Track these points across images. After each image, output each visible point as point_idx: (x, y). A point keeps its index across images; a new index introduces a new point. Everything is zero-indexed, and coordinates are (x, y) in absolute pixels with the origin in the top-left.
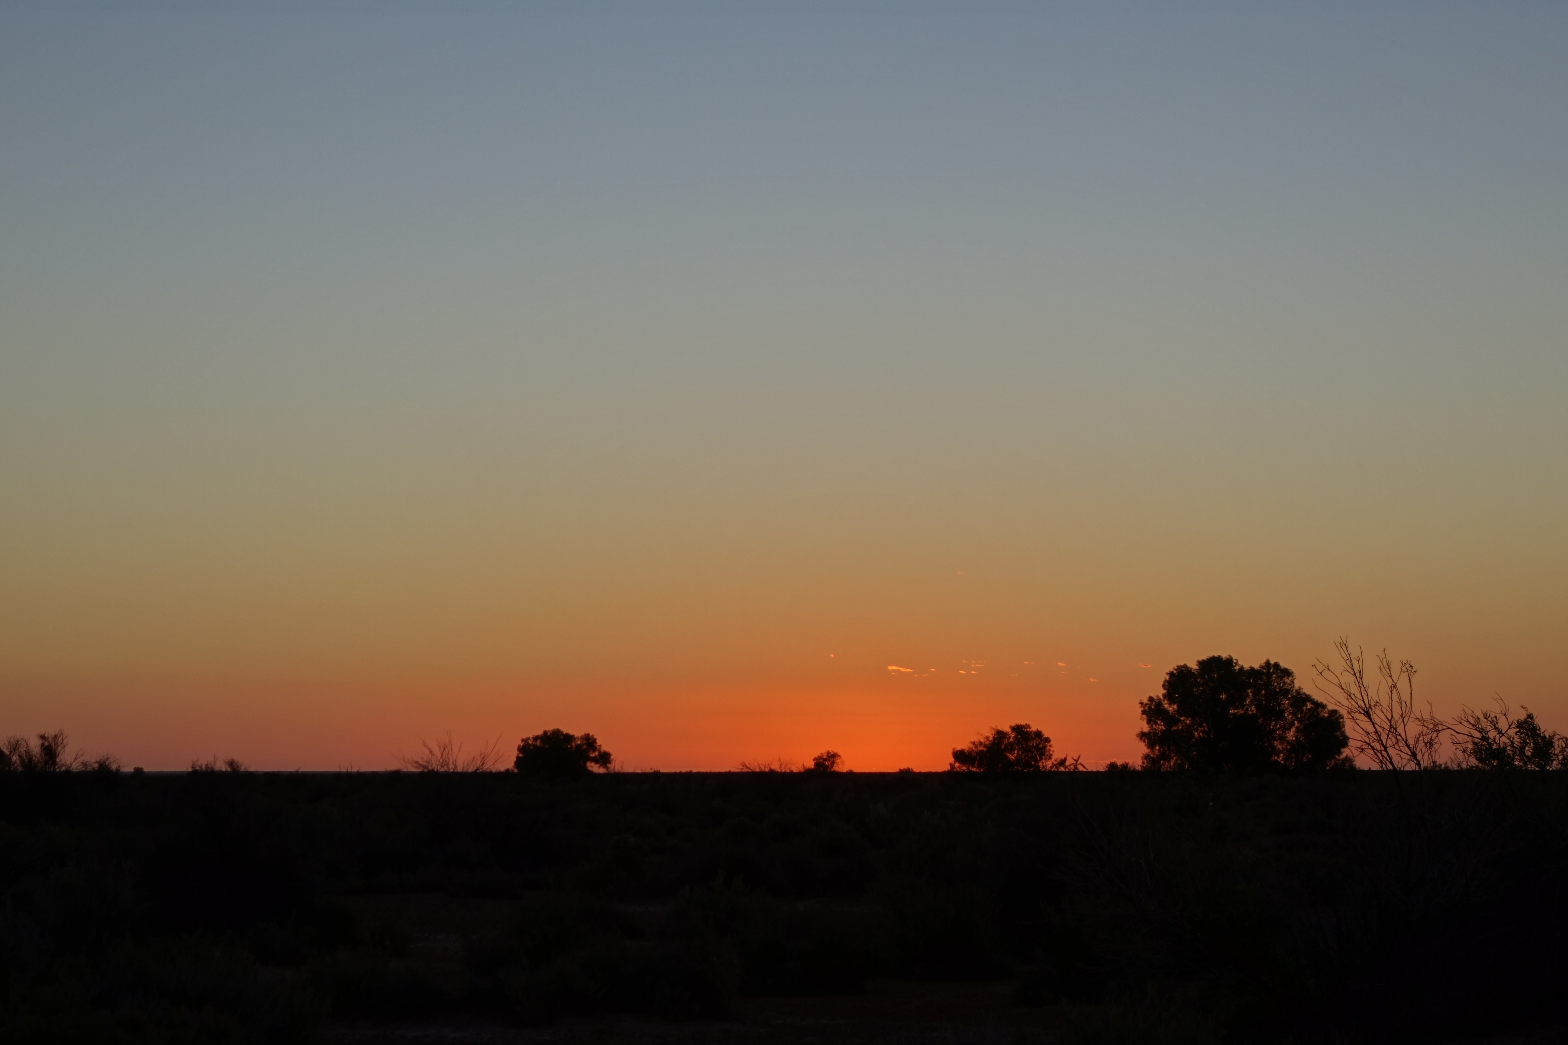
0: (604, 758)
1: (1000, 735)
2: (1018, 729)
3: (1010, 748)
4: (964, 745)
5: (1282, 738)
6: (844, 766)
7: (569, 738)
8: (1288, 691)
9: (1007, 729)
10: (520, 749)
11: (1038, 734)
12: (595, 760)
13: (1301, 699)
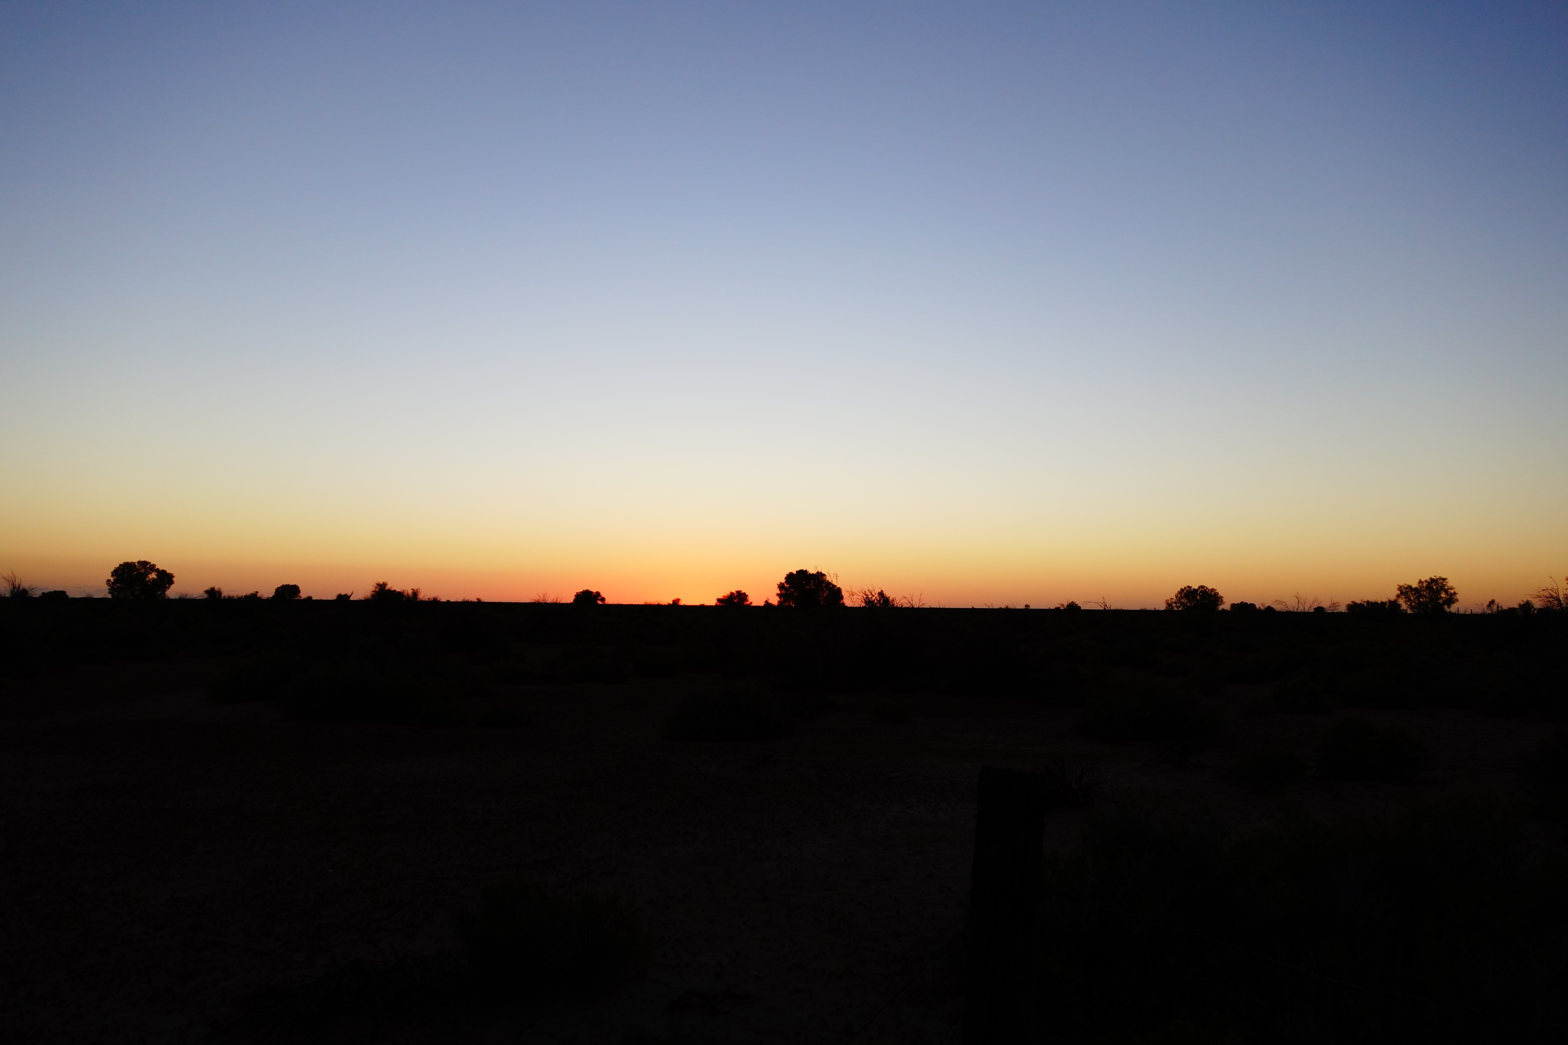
0: (603, 599)
1: (732, 594)
2: (738, 592)
3: (735, 598)
4: (720, 597)
5: (823, 596)
6: (682, 603)
7: (592, 592)
8: (825, 581)
9: (735, 592)
10: (575, 596)
11: (744, 593)
12: (600, 600)
13: (829, 583)
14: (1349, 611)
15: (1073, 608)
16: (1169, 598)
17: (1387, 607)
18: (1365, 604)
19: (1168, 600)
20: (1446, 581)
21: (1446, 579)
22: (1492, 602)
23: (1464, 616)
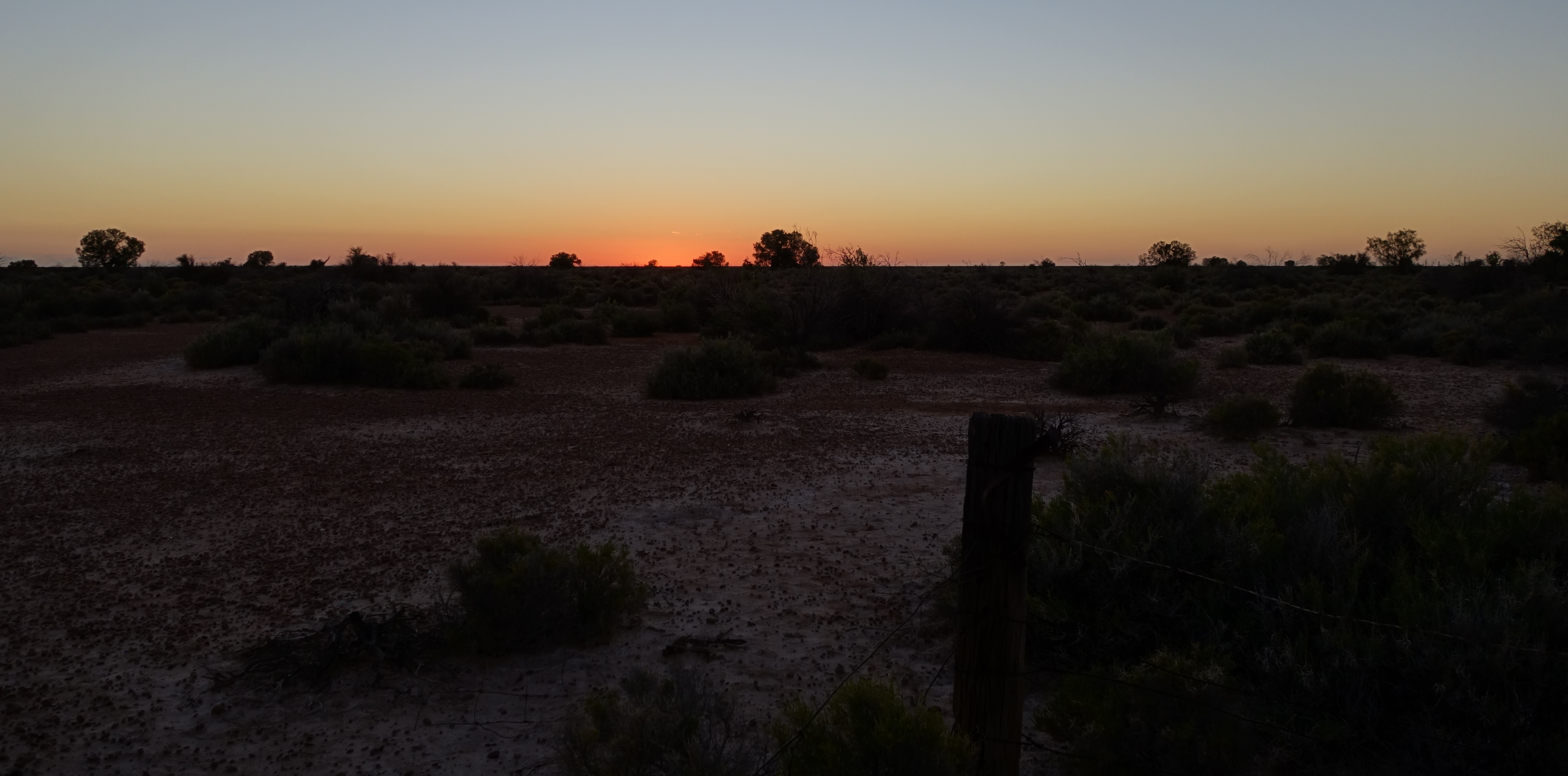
0: (579, 262)
1: (708, 254)
2: (714, 252)
3: (712, 259)
4: (697, 258)
5: (799, 256)
6: (658, 265)
7: (567, 255)
9: (711, 253)
10: (552, 259)
11: (721, 254)
12: (576, 262)
13: (805, 243)
14: (1319, 264)
15: (1047, 265)
16: (1142, 254)
17: (1356, 259)
18: (1335, 258)
19: (1141, 256)
20: (1415, 233)
21: (1415, 231)
22: (1460, 254)
23: (1432, 268)
